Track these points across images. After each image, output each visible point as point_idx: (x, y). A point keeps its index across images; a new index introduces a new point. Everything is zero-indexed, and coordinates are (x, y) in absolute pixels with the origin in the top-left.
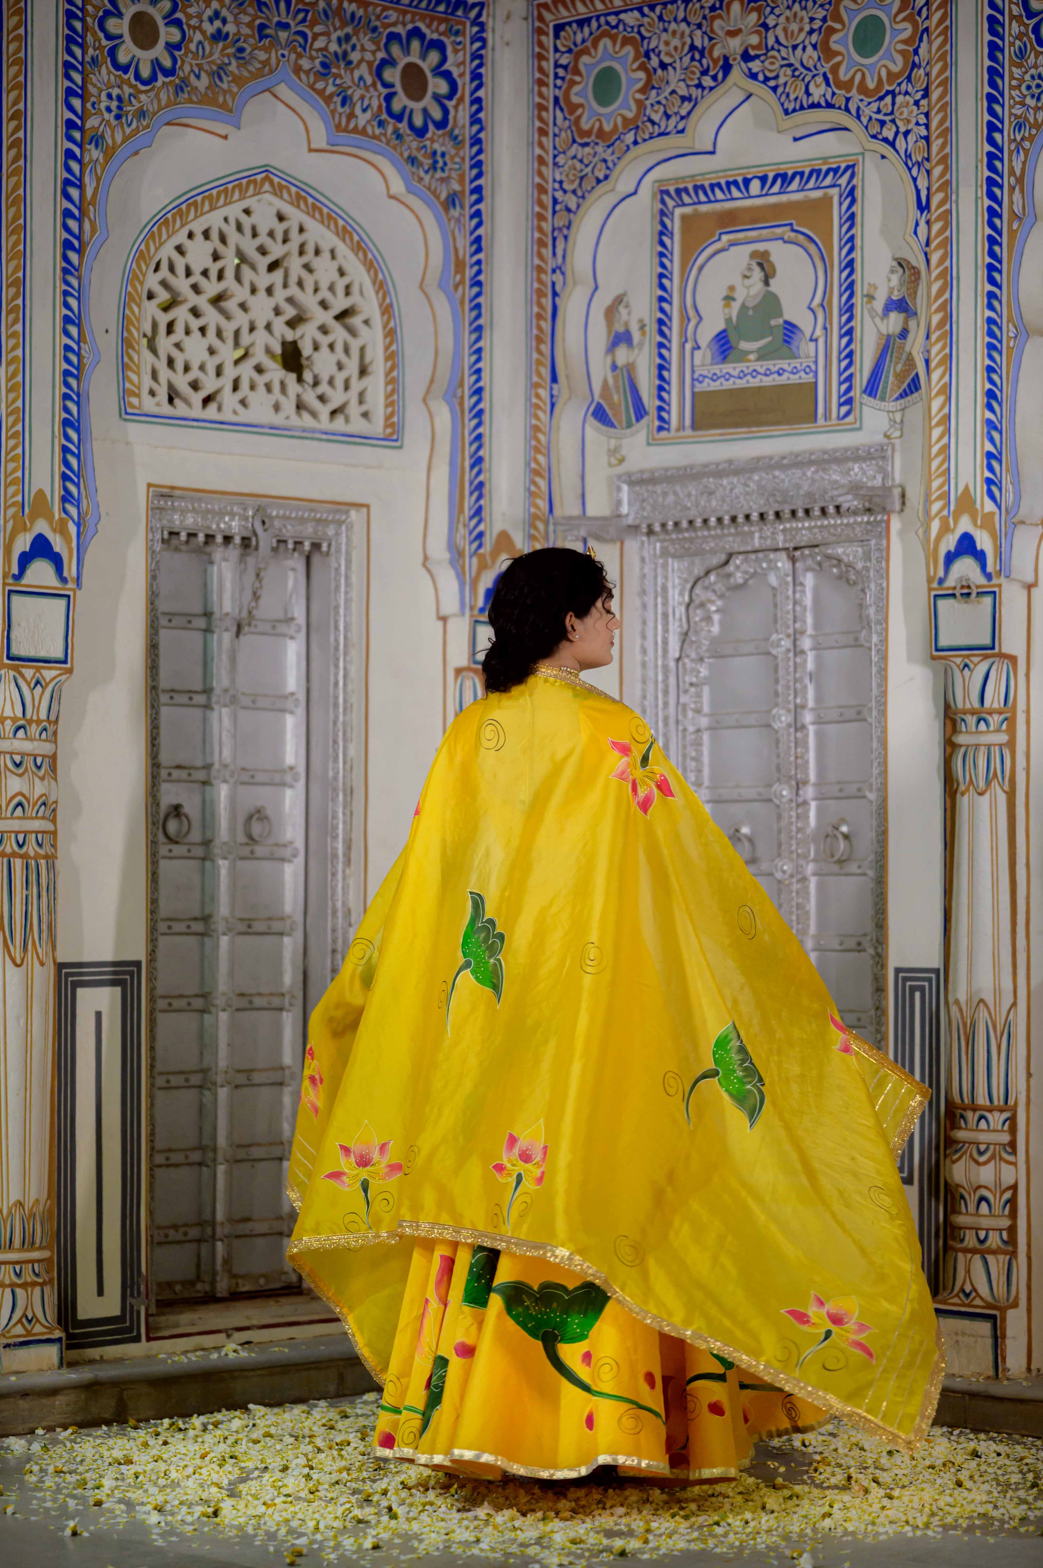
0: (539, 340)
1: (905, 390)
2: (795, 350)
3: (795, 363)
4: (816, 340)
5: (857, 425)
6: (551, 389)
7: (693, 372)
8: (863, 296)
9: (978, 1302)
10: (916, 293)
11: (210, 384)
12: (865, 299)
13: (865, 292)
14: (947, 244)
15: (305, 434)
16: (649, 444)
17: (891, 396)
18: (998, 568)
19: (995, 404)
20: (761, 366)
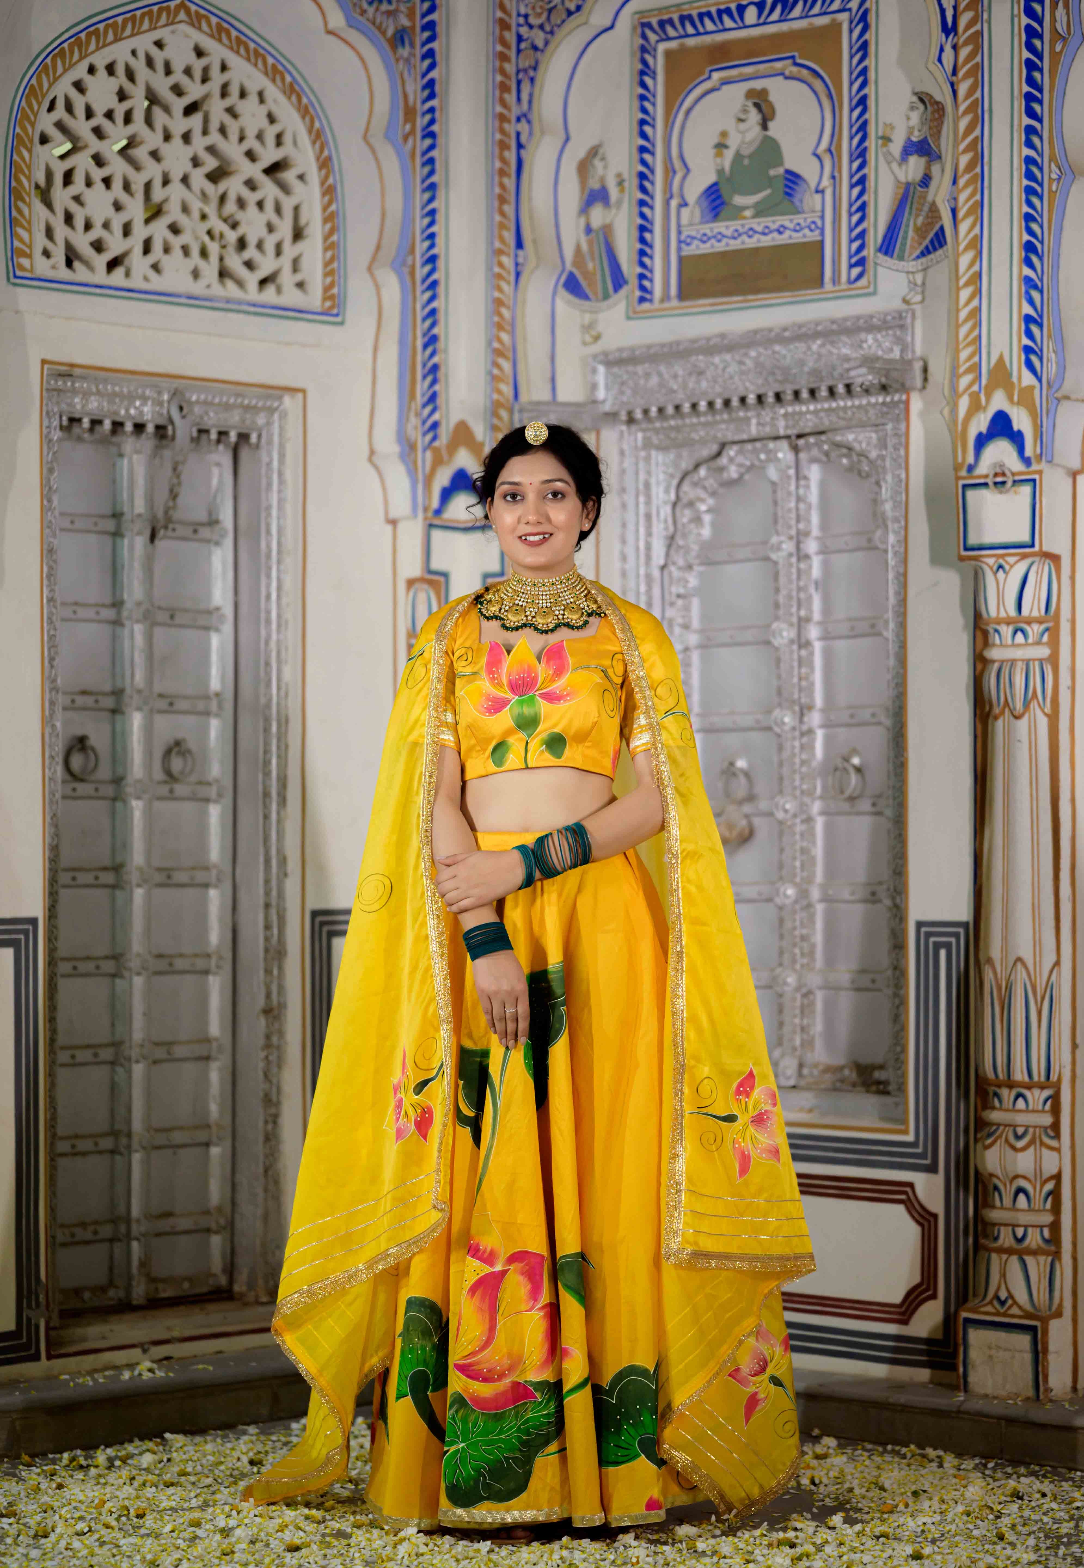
0: (502, 200)
1: (927, 248)
2: (797, 203)
3: (799, 219)
4: (822, 192)
5: (871, 289)
6: (516, 256)
7: (679, 233)
8: (878, 138)
9: (1015, 1310)
10: (939, 132)
11: (116, 245)
12: (880, 142)
13: (880, 134)
14: (977, 71)
15: (229, 306)
16: (629, 318)
17: (911, 254)
18: (1038, 451)
19: (1035, 259)
20: (758, 224)
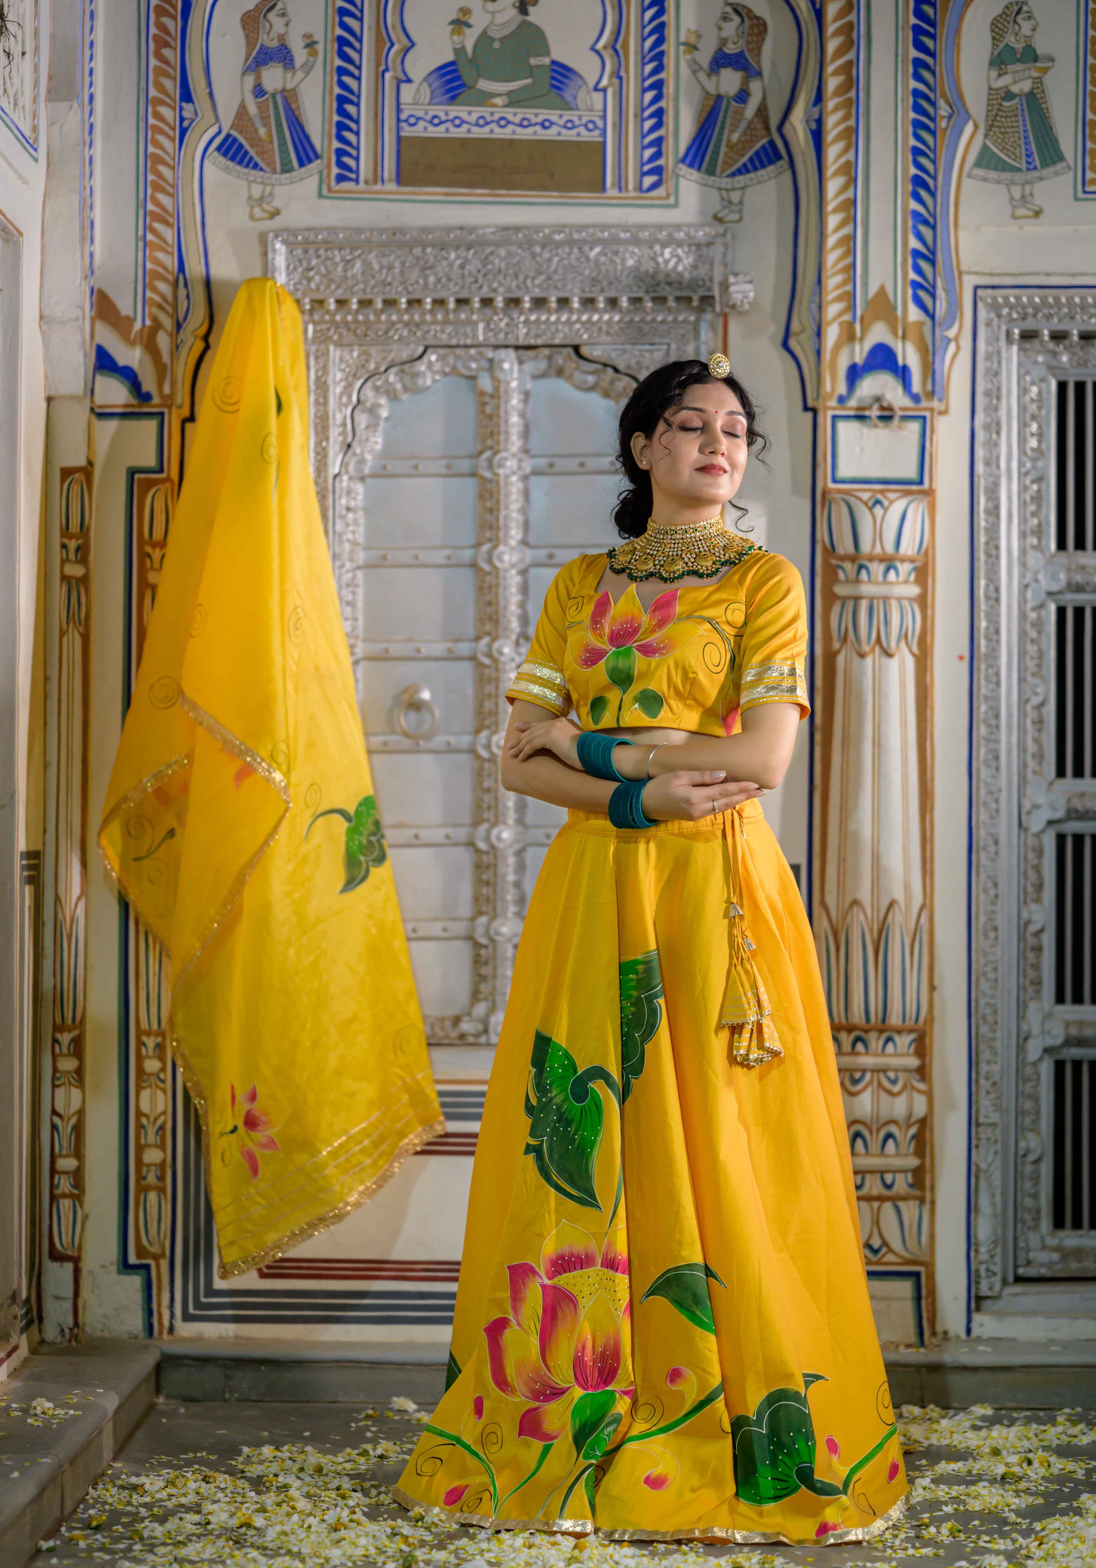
0: (162, 43)
1: (745, 165)
2: (569, 98)
3: (568, 115)
4: (604, 90)
5: (672, 201)
6: (181, 109)
7: (399, 111)
8: (679, 44)
9: (890, 1258)
12: (682, 48)
13: (682, 39)
16: (321, 196)
17: (721, 171)
18: (929, 387)
19: (923, 194)
20: (515, 115)
